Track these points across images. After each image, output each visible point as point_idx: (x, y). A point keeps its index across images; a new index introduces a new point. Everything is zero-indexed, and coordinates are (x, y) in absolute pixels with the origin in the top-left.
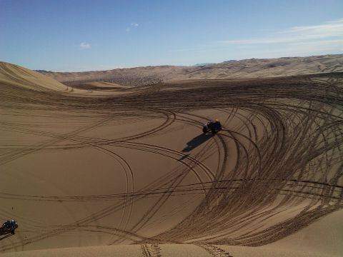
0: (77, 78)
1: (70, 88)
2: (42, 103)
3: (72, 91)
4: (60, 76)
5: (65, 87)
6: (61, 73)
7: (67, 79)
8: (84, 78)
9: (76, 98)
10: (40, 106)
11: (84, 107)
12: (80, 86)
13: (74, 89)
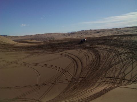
0: (20, 38)
1: (16, 43)
2: (4, 49)
3: (17, 43)
4: (13, 38)
5: (14, 42)
6: (14, 37)
7: (16, 39)
8: (23, 38)
9: (19, 46)
10: (3, 50)
11: (22, 50)
12: (21, 41)
13: (18, 43)
